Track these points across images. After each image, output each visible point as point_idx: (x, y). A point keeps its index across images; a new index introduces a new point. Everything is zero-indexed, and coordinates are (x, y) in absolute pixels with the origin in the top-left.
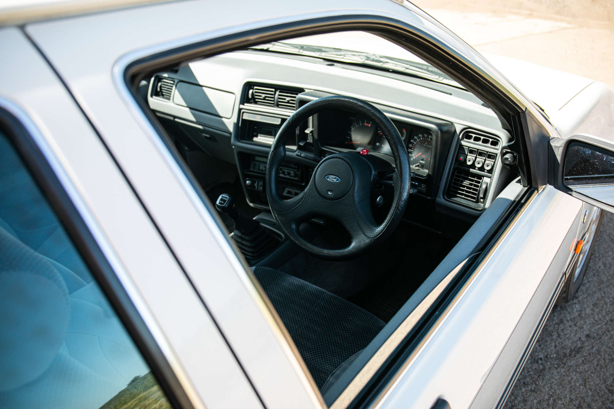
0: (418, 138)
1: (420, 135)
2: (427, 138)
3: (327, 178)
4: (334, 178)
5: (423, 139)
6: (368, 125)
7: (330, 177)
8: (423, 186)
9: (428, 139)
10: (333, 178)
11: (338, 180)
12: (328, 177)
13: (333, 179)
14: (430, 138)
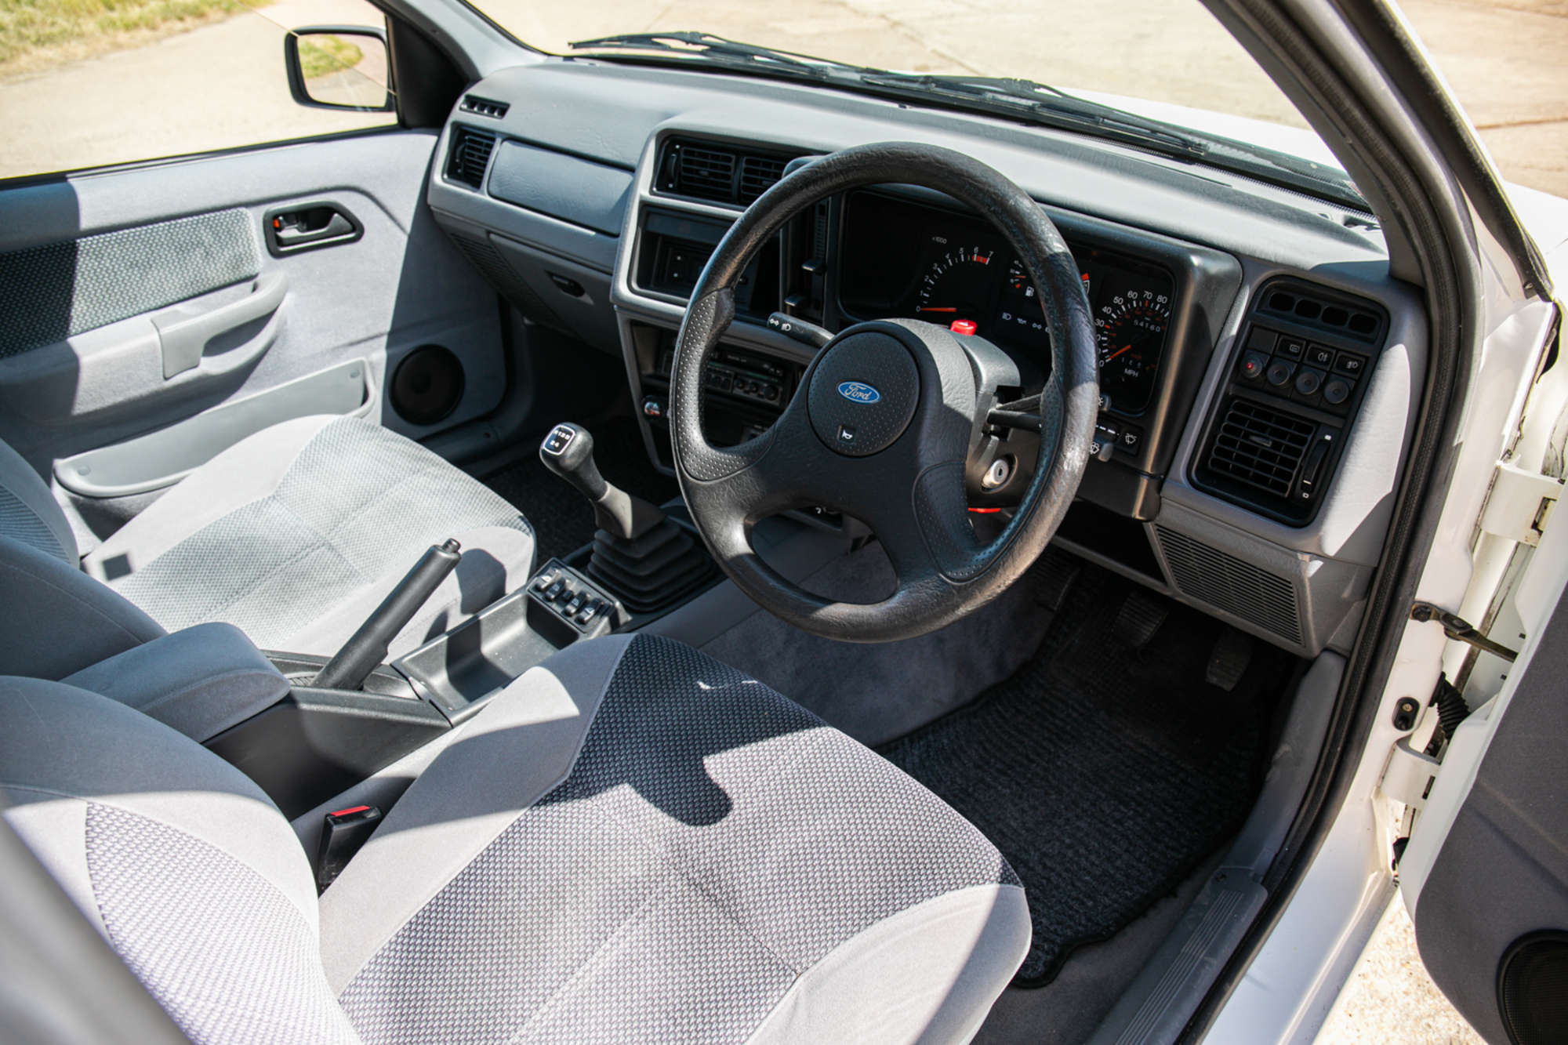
0: (1125, 301)
1: (1131, 294)
2: (1150, 301)
3: (844, 389)
4: (864, 392)
5: (1141, 303)
6: (981, 259)
7: (850, 388)
8: (1131, 439)
9: (1155, 306)
10: (859, 390)
11: (873, 396)
12: (847, 386)
13: (861, 394)
14: (1161, 303)
